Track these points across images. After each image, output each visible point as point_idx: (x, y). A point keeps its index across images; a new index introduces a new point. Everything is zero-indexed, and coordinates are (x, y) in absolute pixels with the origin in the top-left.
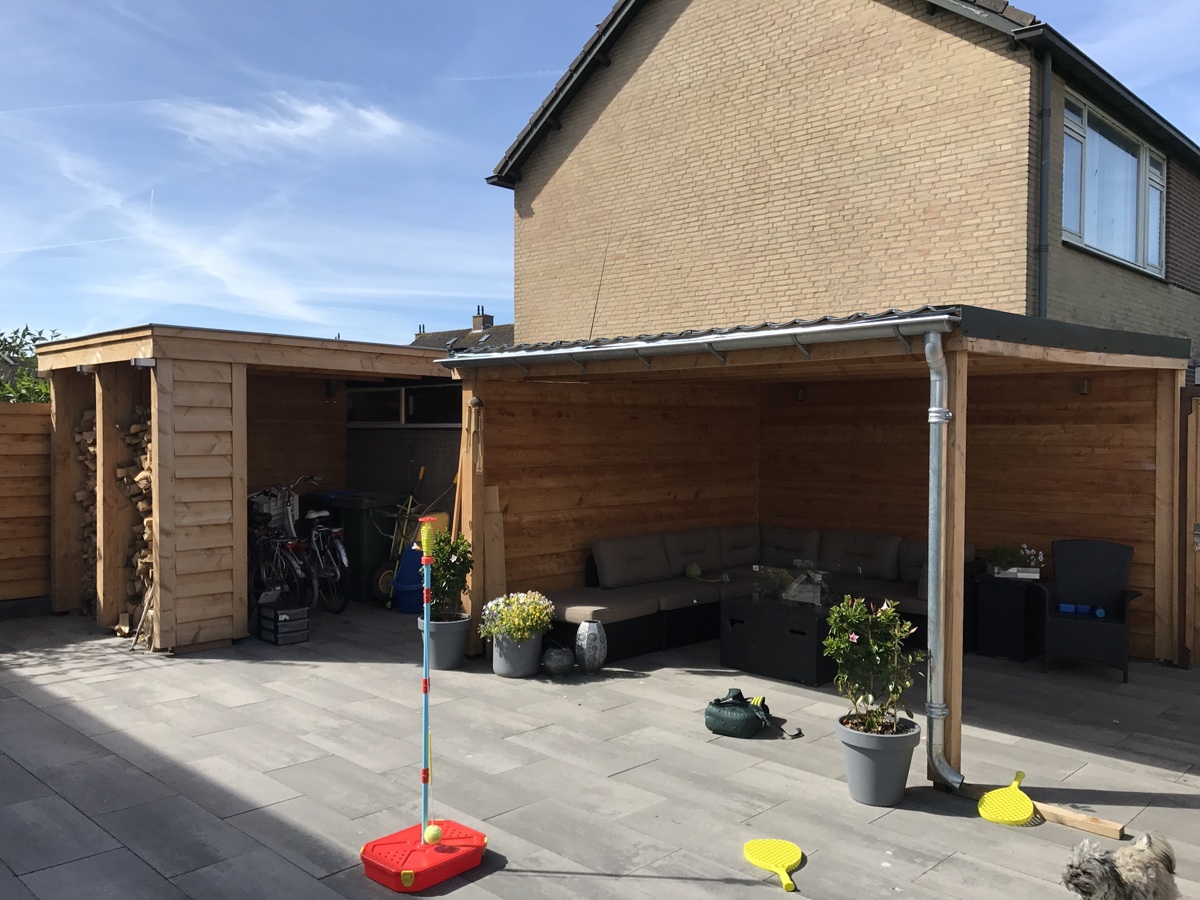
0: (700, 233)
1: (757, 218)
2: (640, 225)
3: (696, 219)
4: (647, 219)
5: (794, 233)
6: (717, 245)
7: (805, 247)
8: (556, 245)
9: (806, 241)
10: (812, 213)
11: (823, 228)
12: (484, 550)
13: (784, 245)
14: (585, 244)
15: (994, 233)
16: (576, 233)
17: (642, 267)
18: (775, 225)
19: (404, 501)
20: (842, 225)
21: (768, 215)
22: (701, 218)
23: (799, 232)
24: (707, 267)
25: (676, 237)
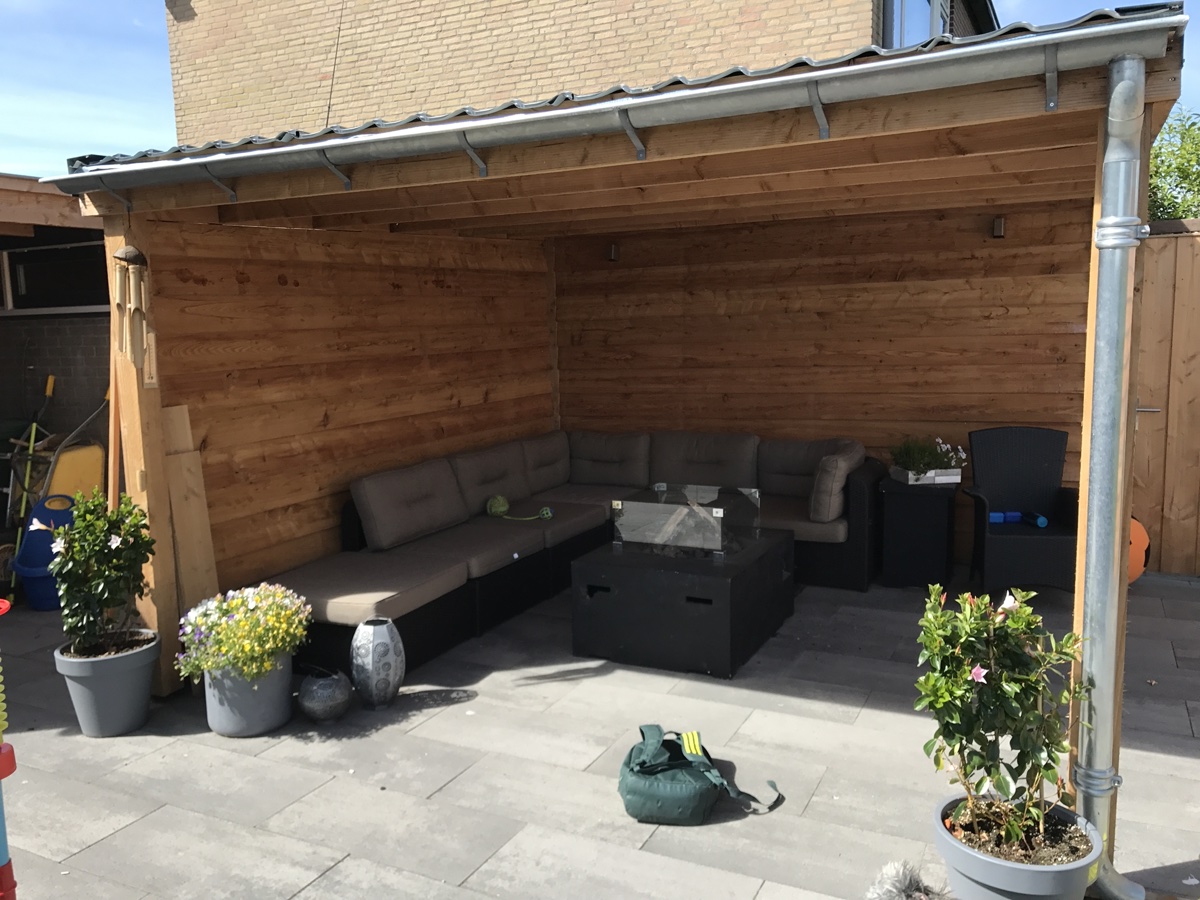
0: (438, 42)
1: (517, 21)
2: (353, 31)
3: (432, 22)
4: (364, 22)
5: (568, 41)
6: (463, 59)
7: (584, 61)
8: (233, 61)
9: (585, 53)
10: (591, 15)
11: (607, 34)
12: (171, 517)
13: (555, 58)
14: (275, 59)
15: (829, 41)
16: (261, 43)
17: (360, 90)
18: (542, 31)
19: (22, 432)
20: (632, 30)
21: (532, 18)
22: (439, 21)
23: (575, 40)
24: (451, 89)
25: (406, 48)
